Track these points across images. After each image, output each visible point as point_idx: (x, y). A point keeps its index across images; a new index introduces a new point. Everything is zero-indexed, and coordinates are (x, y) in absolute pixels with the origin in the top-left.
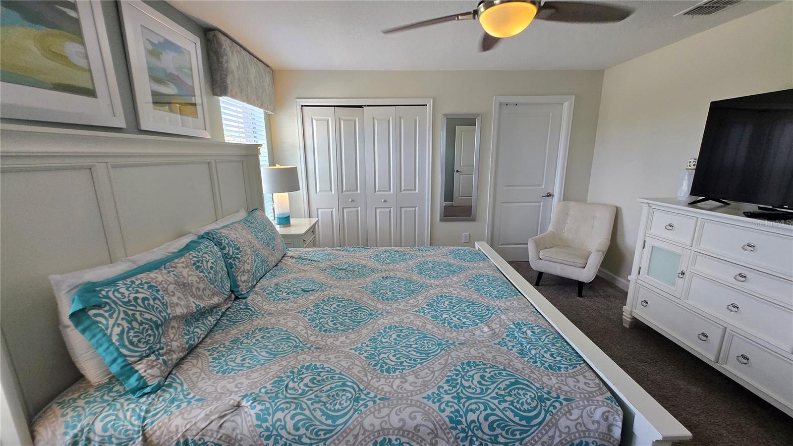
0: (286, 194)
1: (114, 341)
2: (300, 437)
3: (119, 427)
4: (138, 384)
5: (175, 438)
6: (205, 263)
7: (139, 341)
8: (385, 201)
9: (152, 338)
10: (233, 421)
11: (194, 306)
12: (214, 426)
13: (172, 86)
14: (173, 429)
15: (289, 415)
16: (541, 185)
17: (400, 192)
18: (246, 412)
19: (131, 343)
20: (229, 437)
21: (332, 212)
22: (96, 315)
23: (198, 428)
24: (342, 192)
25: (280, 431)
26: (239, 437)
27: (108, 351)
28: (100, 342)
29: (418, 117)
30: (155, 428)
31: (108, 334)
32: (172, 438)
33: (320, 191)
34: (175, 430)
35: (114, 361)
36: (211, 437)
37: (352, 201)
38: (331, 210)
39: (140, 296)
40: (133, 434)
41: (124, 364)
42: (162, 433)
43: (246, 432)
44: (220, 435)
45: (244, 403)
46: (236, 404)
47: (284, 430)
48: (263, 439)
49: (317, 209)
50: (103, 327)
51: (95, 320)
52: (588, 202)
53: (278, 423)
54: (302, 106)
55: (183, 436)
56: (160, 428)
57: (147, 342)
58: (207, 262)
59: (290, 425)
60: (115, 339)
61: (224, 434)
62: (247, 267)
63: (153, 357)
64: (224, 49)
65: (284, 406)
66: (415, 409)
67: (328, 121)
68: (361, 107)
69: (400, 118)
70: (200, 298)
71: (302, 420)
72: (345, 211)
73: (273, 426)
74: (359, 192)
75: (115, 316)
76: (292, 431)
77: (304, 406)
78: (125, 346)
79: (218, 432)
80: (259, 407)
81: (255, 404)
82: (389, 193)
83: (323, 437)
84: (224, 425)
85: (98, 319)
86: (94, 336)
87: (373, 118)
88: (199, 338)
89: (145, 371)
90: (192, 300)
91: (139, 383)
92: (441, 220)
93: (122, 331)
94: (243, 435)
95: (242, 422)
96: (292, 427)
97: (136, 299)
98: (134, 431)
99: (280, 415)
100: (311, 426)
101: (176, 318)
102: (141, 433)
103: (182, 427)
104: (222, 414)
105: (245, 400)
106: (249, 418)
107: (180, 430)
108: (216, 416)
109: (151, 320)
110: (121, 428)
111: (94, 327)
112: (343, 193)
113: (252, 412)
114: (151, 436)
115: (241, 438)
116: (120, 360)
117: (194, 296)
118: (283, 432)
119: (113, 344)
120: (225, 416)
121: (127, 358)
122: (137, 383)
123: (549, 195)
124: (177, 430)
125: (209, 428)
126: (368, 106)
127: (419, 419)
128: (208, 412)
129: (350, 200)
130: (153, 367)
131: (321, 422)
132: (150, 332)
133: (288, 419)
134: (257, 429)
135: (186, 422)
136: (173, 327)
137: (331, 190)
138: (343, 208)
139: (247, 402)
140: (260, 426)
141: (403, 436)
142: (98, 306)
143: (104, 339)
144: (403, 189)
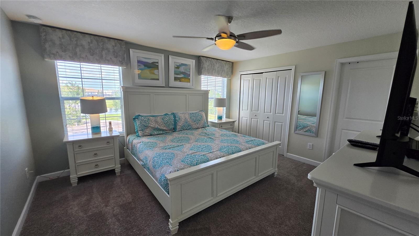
6: (165, 119)
7: (141, 127)
8: (268, 118)
9: (143, 128)
11: (157, 126)
13: (182, 75)
17: (275, 114)
19: (139, 127)
22: (136, 120)
24: (252, 111)
29: (287, 76)
33: (244, 110)
37: (255, 115)
39: (145, 120)
41: (137, 130)
45: (141, 142)
49: (242, 117)
54: (241, 75)
57: (142, 128)
58: (166, 119)
60: (137, 125)
62: (180, 124)
63: (142, 131)
64: (203, 61)
67: (249, 80)
68: (262, 73)
69: (278, 77)
70: (160, 126)
72: (252, 120)
74: (259, 112)
75: (139, 121)
82: (270, 114)
85: (136, 121)
87: (266, 78)
88: (154, 134)
89: (139, 133)
90: (157, 125)
91: (138, 135)
92: (295, 133)
93: (139, 124)
97: (144, 120)
101: (150, 127)
109: (144, 125)
117: (158, 124)
126: (265, 72)
130: (141, 133)
132: (143, 127)
136: (149, 129)
137: (248, 110)
138: (251, 118)
142: (137, 119)
144: (277, 113)
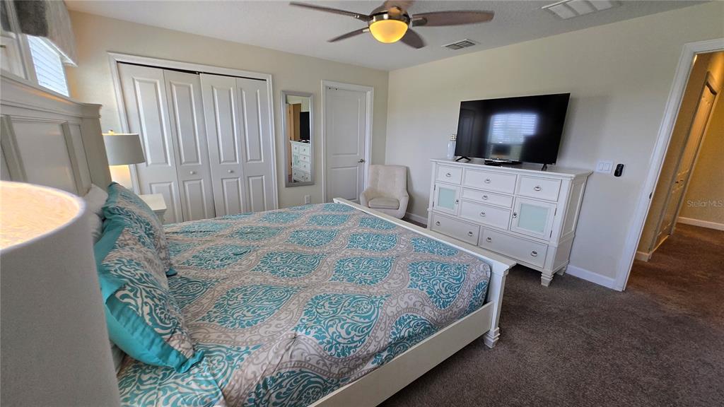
0: (127, 166)
1: (147, 321)
2: (352, 338)
3: (191, 400)
4: (180, 360)
5: (255, 383)
7: (165, 317)
8: (232, 172)
10: (298, 349)
12: (287, 358)
14: (250, 376)
15: (339, 327)
16: (356, 154)
17: (247, 161)
18: (304, 339)
19: (161, 320)
20: (300, 361)
21: (170, 187)
22: (123, 297)
23: (273, 365)
24: (181, 164)
25: (338, 340)
26: (308, 359)
27: (145, 333)
28: (135, 325)
29: (258, 91)
30: (233, 383)
31: (140, 315)
32: (252, 385)
33: (152, 164)
34: (253, 376)
35: (152, 342)
36: (286, 368)
37: (194, 173)
38: (169, 184)
39: (142, 272)
40: (210, 399)
41: (162, 343)
42: (241, 385)
43: (313, 352)
44: (293, 363)
45: (299, 333)
46: (294, 336)
47: (341, 339)
48: (327, 351)
49: (150, 184)
50: (134, 309)
51: (125, 303)
52: (386, 164)
53: (335, 335)
54: (118, 62)
55: (262, 377)
56: (238, 381)
57: (169, 318)
59: (343, 333)
60: (147, 318)
61: (296, 361)
63: (178, 332)
65: (331, 323)
66: (409, 294)
67: (156, 84)
69: (241, 89)
71: (349, 326)
72: (186, 184)
73: (332, 338)
74: (200, 163)
75: (138, 295)
76: (346, 337)
77: (345, 318)
78: (157, 325)
79: (291, 361)
80: (313, 331)
81: (309, 330)
82: (235, 163)
83: (366, 331)
84: (293, 354)
85: (126, 300)
86: (129, 319)
87: (212, 86)
89: (180, 347)
91: (180, 358)
92: (286, 187)
93: (151, 310)
94: (311, 355)
95: (307, 347)
96: (345, 334)
97: (142, 276)
98: (212, 394)
99: (331, 330)
100: (357, 327)
102: (220, 393)
103: (259, 371)
104: (287, 347)
105: (298, 331)
106: (310, 341)
107: (257, 375)
108: (284, 351)
110: (196, 398)
111: (126, 310)
112: (183, 165)
113: (310, 336)
114: (230, 391)
115: (310, 358)
116: (157, 340)
118: (340, 340)
119: (147, 324)
120: (289, 348)
121: (163, 337)
122: (178, 359)
123: (362, 161)
124: (255, 376)
125: (282, 361)
126: (204, 73)
127: (414, 299)
128: (275, 351)
129: (191, 173)
131: (361, 323)
133: (339, 330)
134: (321, 346)
135: (260, 365)
137: (167, 162)
138: (183, 182)
139: (301, 331)
140: (321, 343)
141: (409, 312)
142: (122, 287)
143: (138, 321)
144: (249, 159)
